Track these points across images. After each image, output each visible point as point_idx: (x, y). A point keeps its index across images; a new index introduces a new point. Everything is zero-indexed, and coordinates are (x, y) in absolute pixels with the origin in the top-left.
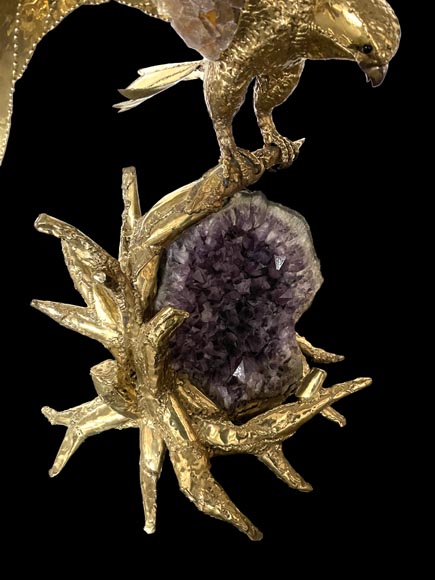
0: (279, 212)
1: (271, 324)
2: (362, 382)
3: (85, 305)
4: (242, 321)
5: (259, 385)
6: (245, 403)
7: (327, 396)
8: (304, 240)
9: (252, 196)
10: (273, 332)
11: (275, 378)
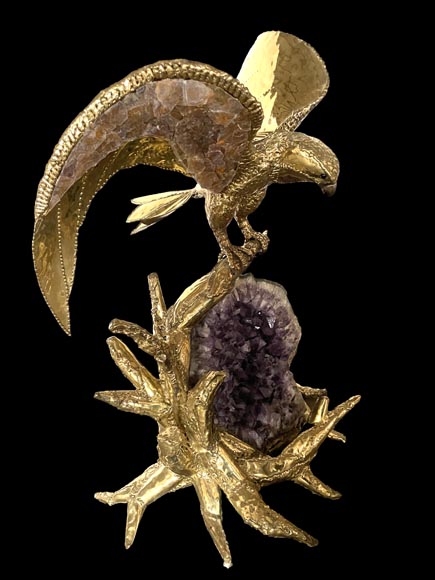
0: (266, 285)
1: (273, 371)
2: (355, 399)
3: (134, 389)
4: (249, 376)
5: (279, 422)
6: (271, 440)
7: (333, 417)
8: (285, 303)
9: (246, 277)
10: (277, 378)
11: (288, 415)
